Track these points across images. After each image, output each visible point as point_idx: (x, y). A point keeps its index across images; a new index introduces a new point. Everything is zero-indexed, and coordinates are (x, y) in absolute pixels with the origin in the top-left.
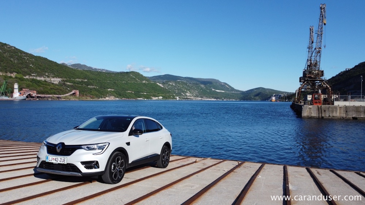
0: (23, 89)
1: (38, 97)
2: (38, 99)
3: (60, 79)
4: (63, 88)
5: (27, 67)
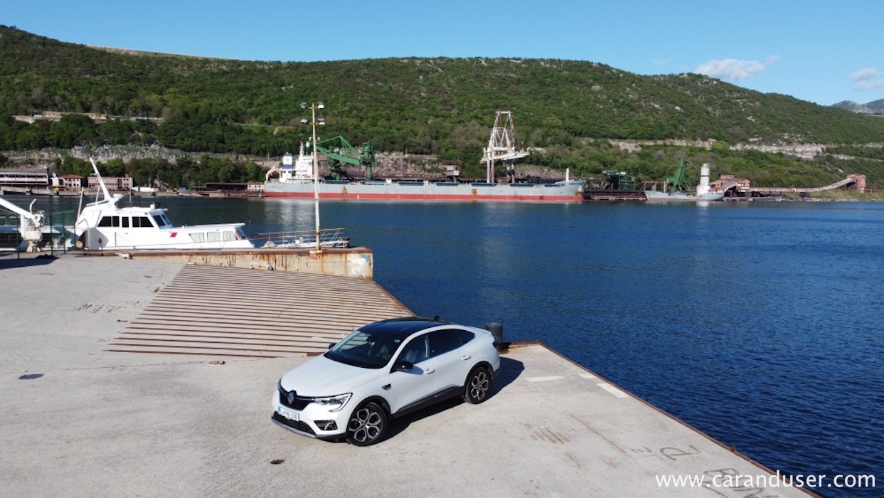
1: (754, 194)
3: (818, 148)
4: (826, 170)
5: (741, 122)
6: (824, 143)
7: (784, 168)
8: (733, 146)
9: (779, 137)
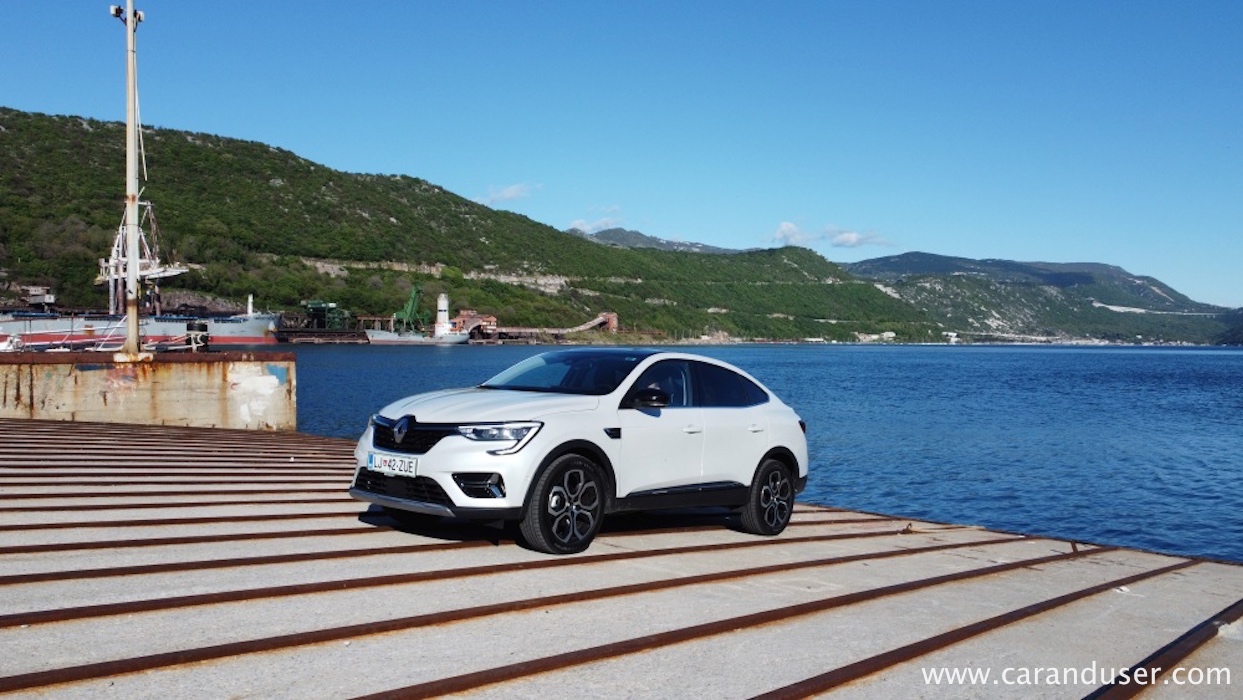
0: (462, 312)
1: (501, 336)
2: (500, 342)
3: (562, 280)
4: (572, 307)
5: (473, 244)
6: (567, 275)
7: (529, 303)
8: (467, 274)
9: (518, 265)
